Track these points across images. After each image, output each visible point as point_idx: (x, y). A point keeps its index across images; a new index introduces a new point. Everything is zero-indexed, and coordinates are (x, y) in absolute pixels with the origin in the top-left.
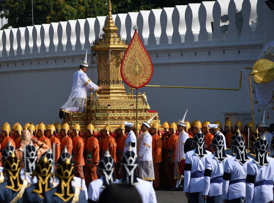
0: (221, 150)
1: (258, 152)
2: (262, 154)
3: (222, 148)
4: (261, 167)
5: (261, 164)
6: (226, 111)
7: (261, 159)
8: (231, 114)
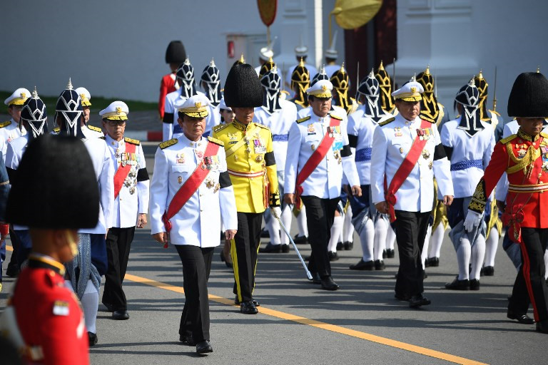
0: (216, 90)
1: (266, 93)
2: (272, 95)
3: (217, 86)
4: (270, 116)
5: (271, 111)
6: (230, 31)
7: (271, 103)
8: (236, 36)
